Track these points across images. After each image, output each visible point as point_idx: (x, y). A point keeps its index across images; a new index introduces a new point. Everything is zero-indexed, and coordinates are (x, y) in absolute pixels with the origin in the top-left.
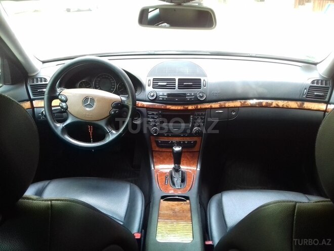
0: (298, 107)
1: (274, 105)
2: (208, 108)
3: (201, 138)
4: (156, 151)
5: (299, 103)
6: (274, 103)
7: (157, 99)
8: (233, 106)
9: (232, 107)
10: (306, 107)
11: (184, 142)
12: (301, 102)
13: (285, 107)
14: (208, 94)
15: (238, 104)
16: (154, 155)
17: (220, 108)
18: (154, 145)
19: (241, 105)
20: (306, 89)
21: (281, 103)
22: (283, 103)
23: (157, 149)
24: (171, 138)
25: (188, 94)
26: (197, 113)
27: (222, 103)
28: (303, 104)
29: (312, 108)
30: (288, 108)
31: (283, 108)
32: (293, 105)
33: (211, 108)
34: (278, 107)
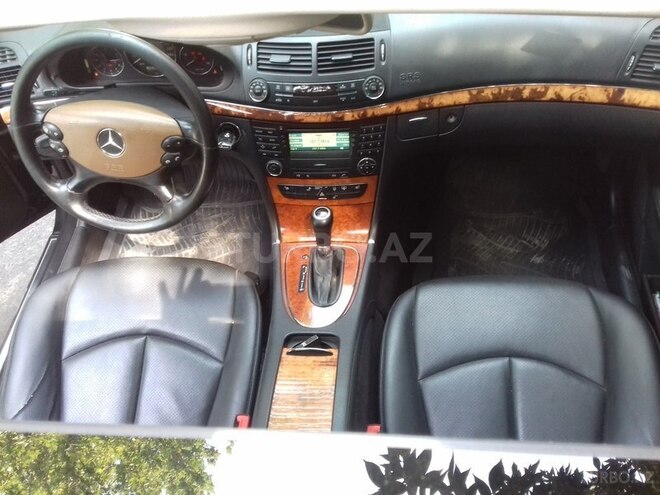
0: (607, 101)
1: (550, 95)
2: (391, 115)
3: (376, 177)
4: (284, 204)
5: (611, 89)
6: (552, 91)
7: (270, 100)
8: (452, 103)
9: (449, 106)
10: (626, 101)
11: (339, 188)
12: (617, 88)
13: (577, 99)
14: (390, 82)
15: (462, 97)
16: (279, 212)
17: (421, 111)
18: (276, 194)
19: (470, 100)
20: (634, 54)
21: (567, 91)
22: (573, 91)
23: (284, 200)
24: (312, 181)
25: (343, 87)
26: (364, 128)
27: (425, 100)
28: (621, 92)
29: (642, 104)
30: (582, 102)
31: (571, 102)
32: (596, 93)
33: (398, 113)
34: (559, 100)
